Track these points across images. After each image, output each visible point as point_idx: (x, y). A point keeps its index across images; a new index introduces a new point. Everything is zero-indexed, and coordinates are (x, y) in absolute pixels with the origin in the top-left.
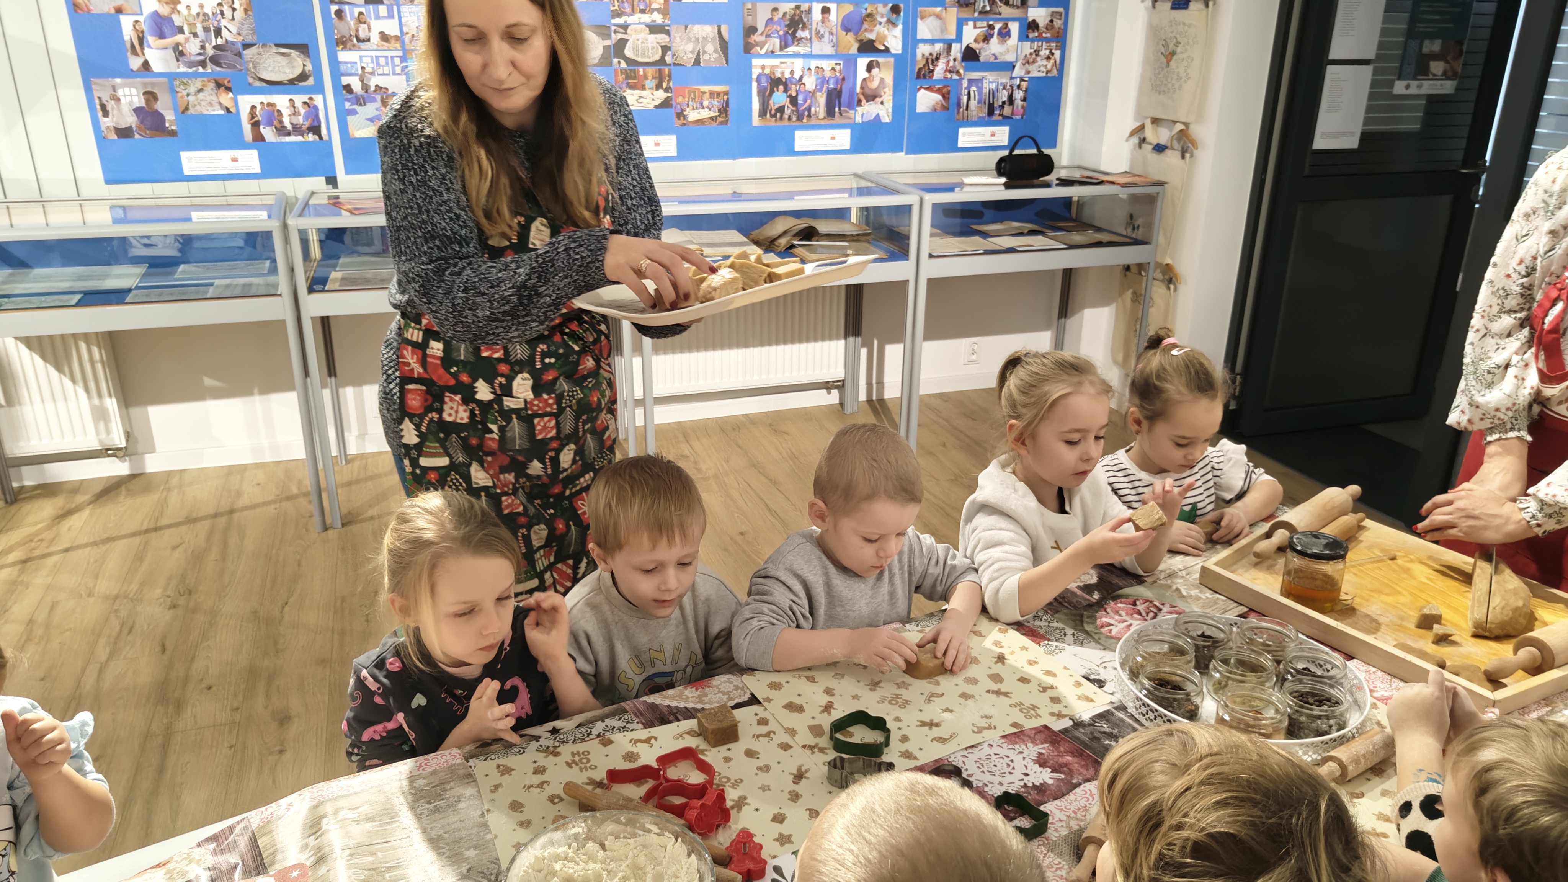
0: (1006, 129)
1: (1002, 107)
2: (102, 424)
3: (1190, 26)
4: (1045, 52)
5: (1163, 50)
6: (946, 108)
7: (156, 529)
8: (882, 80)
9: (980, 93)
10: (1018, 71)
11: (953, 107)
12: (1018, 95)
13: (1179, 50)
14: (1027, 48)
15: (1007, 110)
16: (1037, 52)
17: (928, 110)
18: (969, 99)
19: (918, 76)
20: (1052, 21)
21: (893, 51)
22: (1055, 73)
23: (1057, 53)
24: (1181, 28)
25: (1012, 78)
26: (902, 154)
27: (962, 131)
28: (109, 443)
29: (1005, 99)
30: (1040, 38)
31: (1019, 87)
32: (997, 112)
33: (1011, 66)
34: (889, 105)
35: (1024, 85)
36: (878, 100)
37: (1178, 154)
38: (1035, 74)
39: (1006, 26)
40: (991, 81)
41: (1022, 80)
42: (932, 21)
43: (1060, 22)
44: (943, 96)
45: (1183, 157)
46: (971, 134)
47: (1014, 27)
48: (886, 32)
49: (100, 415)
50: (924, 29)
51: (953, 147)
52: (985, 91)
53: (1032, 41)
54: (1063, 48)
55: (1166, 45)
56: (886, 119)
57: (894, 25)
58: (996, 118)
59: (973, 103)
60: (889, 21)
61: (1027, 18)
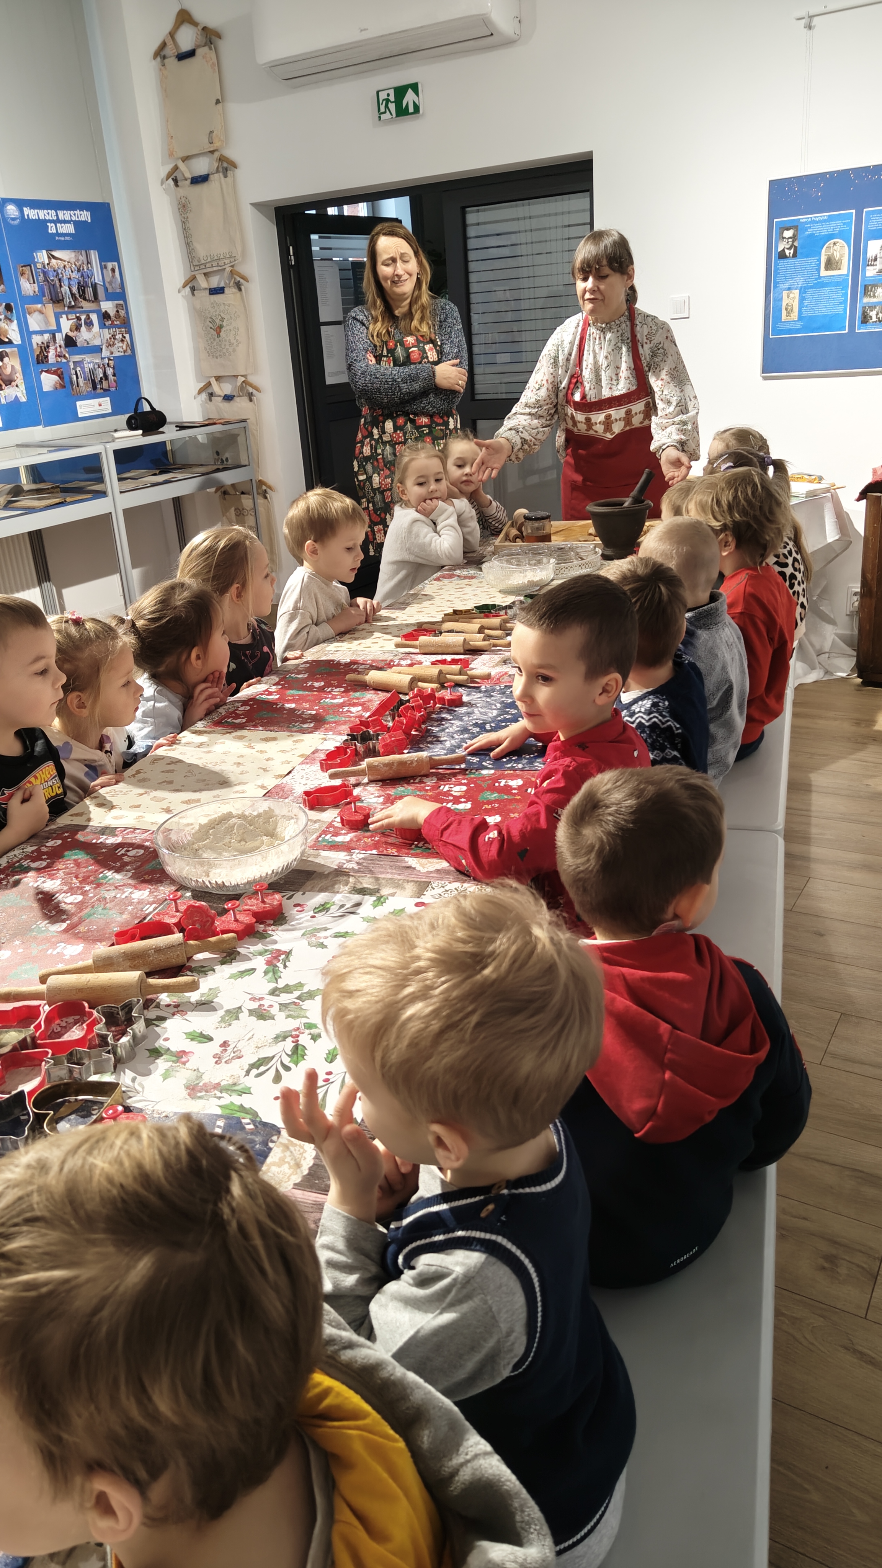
0: (108, 399)
1: (101, 382)
3: (229, 305)
4: (119, 336)
5: (211, 325)
6: (63, 387)
8: (13, 367)
9: (84, 372)
10: (105, 353)
11: (68, 385)
12: (110, 371)
13: (224, 324)
14: (107, 334)
15: (105, 385)
16: (114, 336)
17: (51, 389)
18: (77, 378)
19: (38, 363)
20: (117, 311)
21: (15, 343)
22: (129, 352)
23: (127, 336)
24: (222, 307)
25: (102, 358)
26: (40, 427)
27: (78, 403)
29: (101, 375)
30: (113, 326)
31: (108, 364)
32: (99, 386)
33: (99, 349)
34: (22, 387)
35: (111, 363)
36: (13, 383)
37: (246, 399)
38: (117, 354)
39: (88, 316)
40: (89, 361)
41: (109, 360)
42: (36, 315)
43: (123, 312)
44: (59, 376)
45: (251, 400)
46: (85, 406)
47: (94, 317)
48: (6, 327)
50: (34, 322)
51: (75, 418)
52: (87, 370)
53: (109, 328)
54: (129, 331)
55: (213, 321)
56: (23, 399)
57: (11, 320)
58: (99, 391)
59: (81, 380)
60: (6, 318)
61: (101, 310)
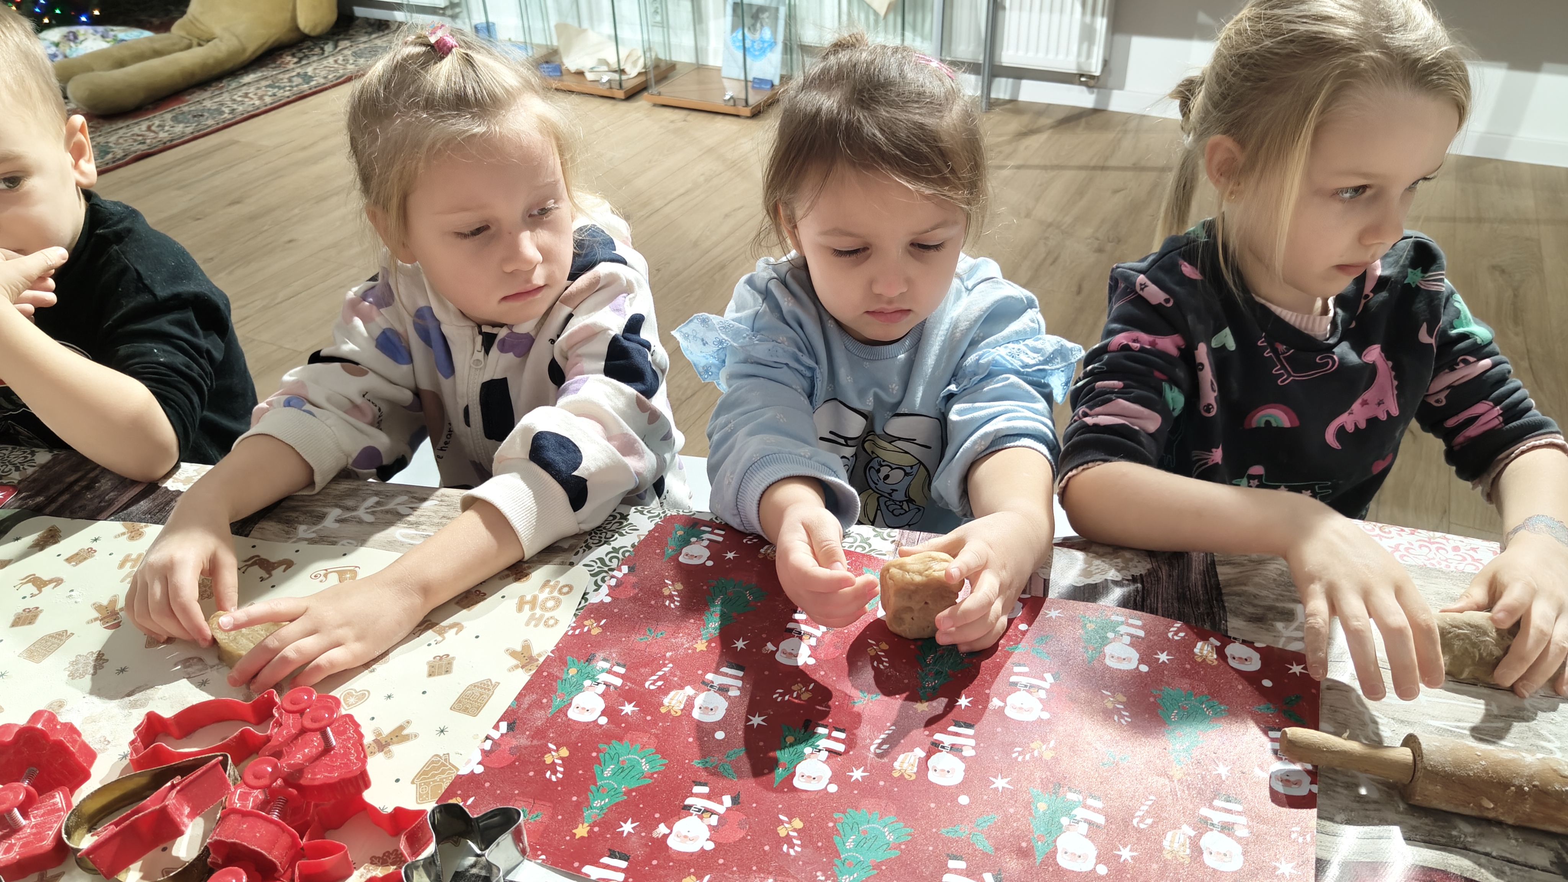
2: (1085, 46)
7: (1103, 168)
28: (1086, 69)
49: (1087, 35)
